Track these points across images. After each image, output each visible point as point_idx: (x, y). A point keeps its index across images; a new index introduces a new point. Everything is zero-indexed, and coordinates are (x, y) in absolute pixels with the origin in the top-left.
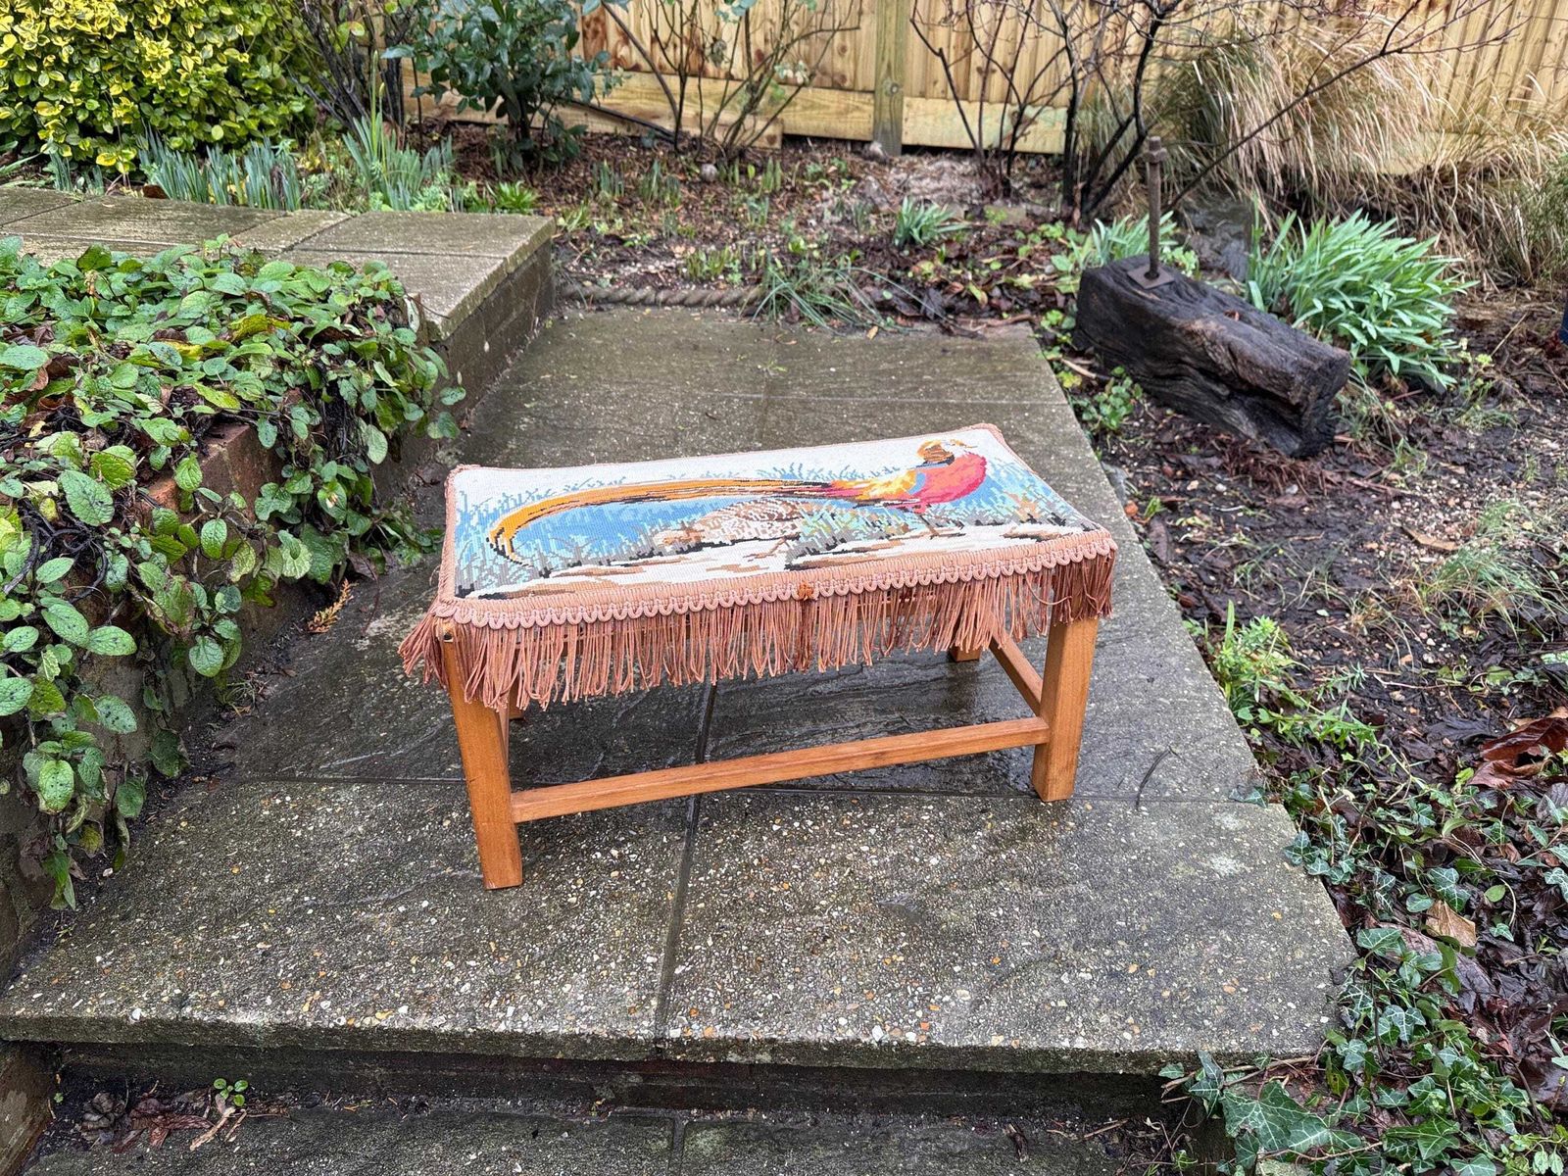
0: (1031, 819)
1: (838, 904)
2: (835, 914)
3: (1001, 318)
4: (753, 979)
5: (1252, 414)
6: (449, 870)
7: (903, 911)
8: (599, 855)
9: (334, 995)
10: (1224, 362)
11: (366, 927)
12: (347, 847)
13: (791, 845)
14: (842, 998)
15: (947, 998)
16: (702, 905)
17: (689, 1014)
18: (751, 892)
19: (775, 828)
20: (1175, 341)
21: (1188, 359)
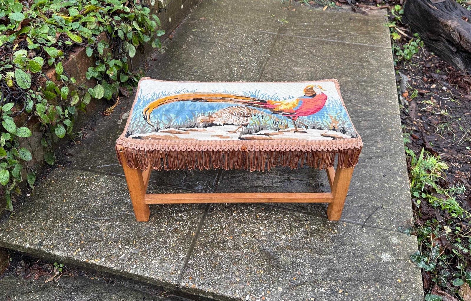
0: (322, 226)
1: (247, 248)
2: (245, 251)
3: (377, 6)
4: (212, 270)
5: (464, 61)
6: (127, 212)
7: (268, 254)
8: (175, 214)
9: (84, 251)
10: (457, 39)
11: (98, 228)
12: (98, 198)
13: (237, 222)
14: (239, 283)
15: (274, 290)
16: (203, 239)
17: (189, 279)
18: (220, 237)
19: (234, 214)
20: (440, 27)
21: (443, 35)
